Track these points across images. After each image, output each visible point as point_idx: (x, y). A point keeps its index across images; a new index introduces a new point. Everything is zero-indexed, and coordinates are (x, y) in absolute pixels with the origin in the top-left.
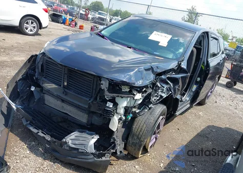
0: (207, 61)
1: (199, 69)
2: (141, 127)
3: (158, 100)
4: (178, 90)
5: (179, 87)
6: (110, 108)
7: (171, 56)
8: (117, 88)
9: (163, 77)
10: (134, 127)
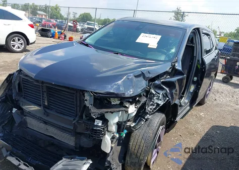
0: (202, 59)
1: (195, 68)
2: (138, 144)
3: (155, 109)
4: (176, 94)
5: (176, 91)
6: (99, 126)
7: (163, 58)
8: (106, 101)
9: (157, 82)
10: (131, 144)
